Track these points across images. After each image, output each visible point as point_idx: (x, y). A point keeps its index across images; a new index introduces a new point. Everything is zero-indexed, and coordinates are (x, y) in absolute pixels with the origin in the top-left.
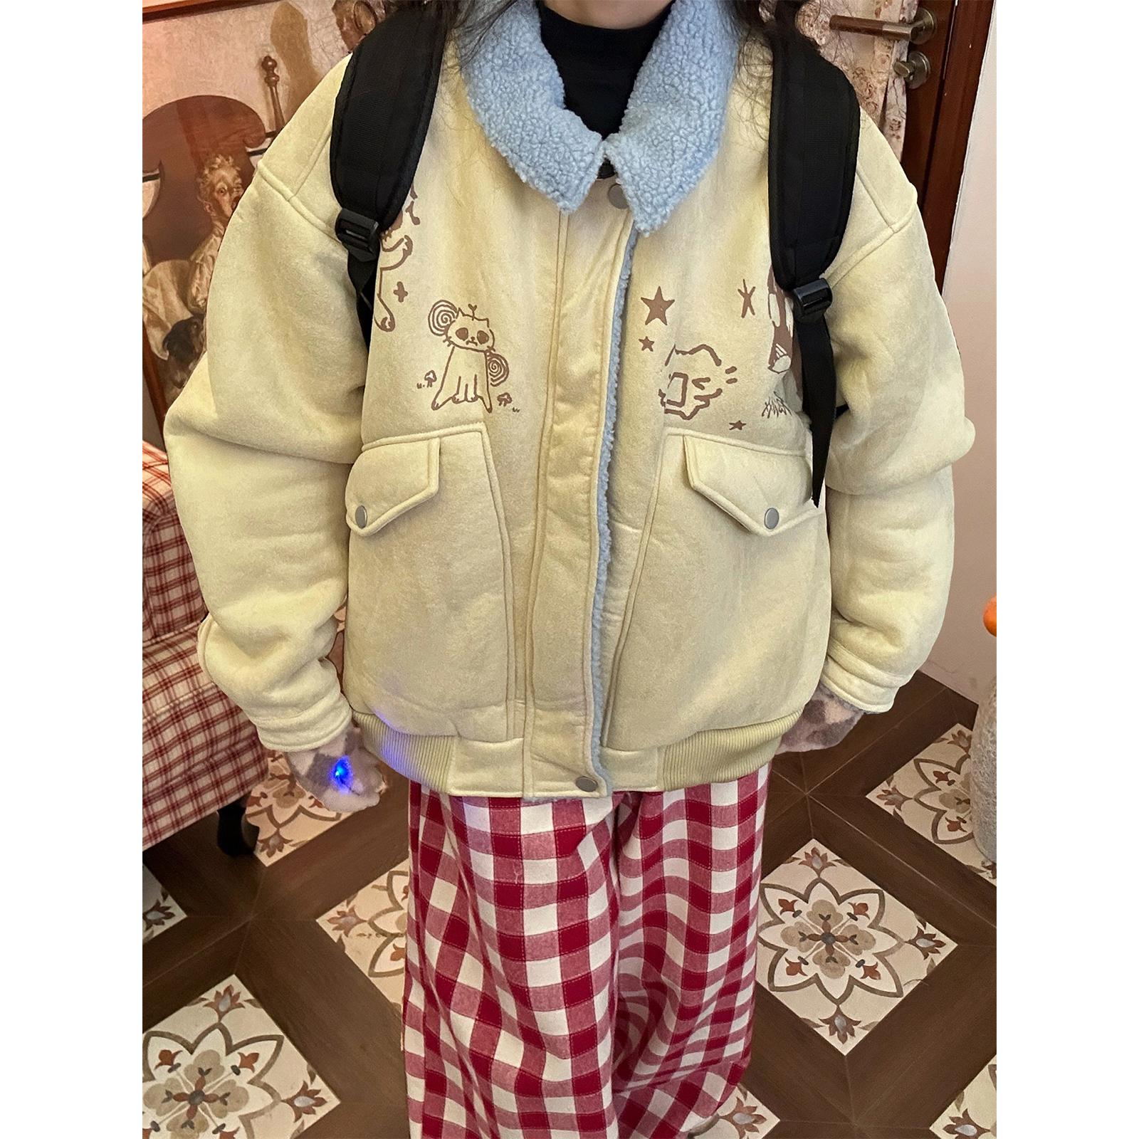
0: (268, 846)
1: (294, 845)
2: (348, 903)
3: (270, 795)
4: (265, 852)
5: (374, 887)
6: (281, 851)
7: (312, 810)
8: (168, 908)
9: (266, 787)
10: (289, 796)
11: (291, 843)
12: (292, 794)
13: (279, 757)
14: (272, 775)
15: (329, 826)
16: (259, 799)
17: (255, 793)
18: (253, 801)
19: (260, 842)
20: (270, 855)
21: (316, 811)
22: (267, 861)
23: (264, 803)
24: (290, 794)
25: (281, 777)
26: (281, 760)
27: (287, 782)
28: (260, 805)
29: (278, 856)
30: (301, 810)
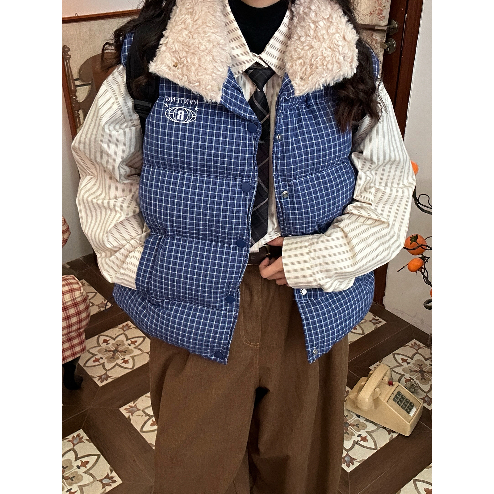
0: (101, 379)
1: (112, 379)
2: (134, 402)
3: (104, 358)
4: (100, 381)
5: (145, 397)
7: (121, 365)
9: (103, 355)
12: (114, 358)
13: (110, 343)
14: (105, 350)
15: (129, 372)
16: (99, 359)
17: (98, 357)
18: (97, 360)
19: (98, 376)
20: (102, 382)
21: (124, 365)
22: (100, 384)
23: (101, 361)
24: (113, 358)
25: (110, 351)
26: (110, 344)
27: (112, 353)
28: (99, 362)
29: (105, 382)
30: (117, 364)
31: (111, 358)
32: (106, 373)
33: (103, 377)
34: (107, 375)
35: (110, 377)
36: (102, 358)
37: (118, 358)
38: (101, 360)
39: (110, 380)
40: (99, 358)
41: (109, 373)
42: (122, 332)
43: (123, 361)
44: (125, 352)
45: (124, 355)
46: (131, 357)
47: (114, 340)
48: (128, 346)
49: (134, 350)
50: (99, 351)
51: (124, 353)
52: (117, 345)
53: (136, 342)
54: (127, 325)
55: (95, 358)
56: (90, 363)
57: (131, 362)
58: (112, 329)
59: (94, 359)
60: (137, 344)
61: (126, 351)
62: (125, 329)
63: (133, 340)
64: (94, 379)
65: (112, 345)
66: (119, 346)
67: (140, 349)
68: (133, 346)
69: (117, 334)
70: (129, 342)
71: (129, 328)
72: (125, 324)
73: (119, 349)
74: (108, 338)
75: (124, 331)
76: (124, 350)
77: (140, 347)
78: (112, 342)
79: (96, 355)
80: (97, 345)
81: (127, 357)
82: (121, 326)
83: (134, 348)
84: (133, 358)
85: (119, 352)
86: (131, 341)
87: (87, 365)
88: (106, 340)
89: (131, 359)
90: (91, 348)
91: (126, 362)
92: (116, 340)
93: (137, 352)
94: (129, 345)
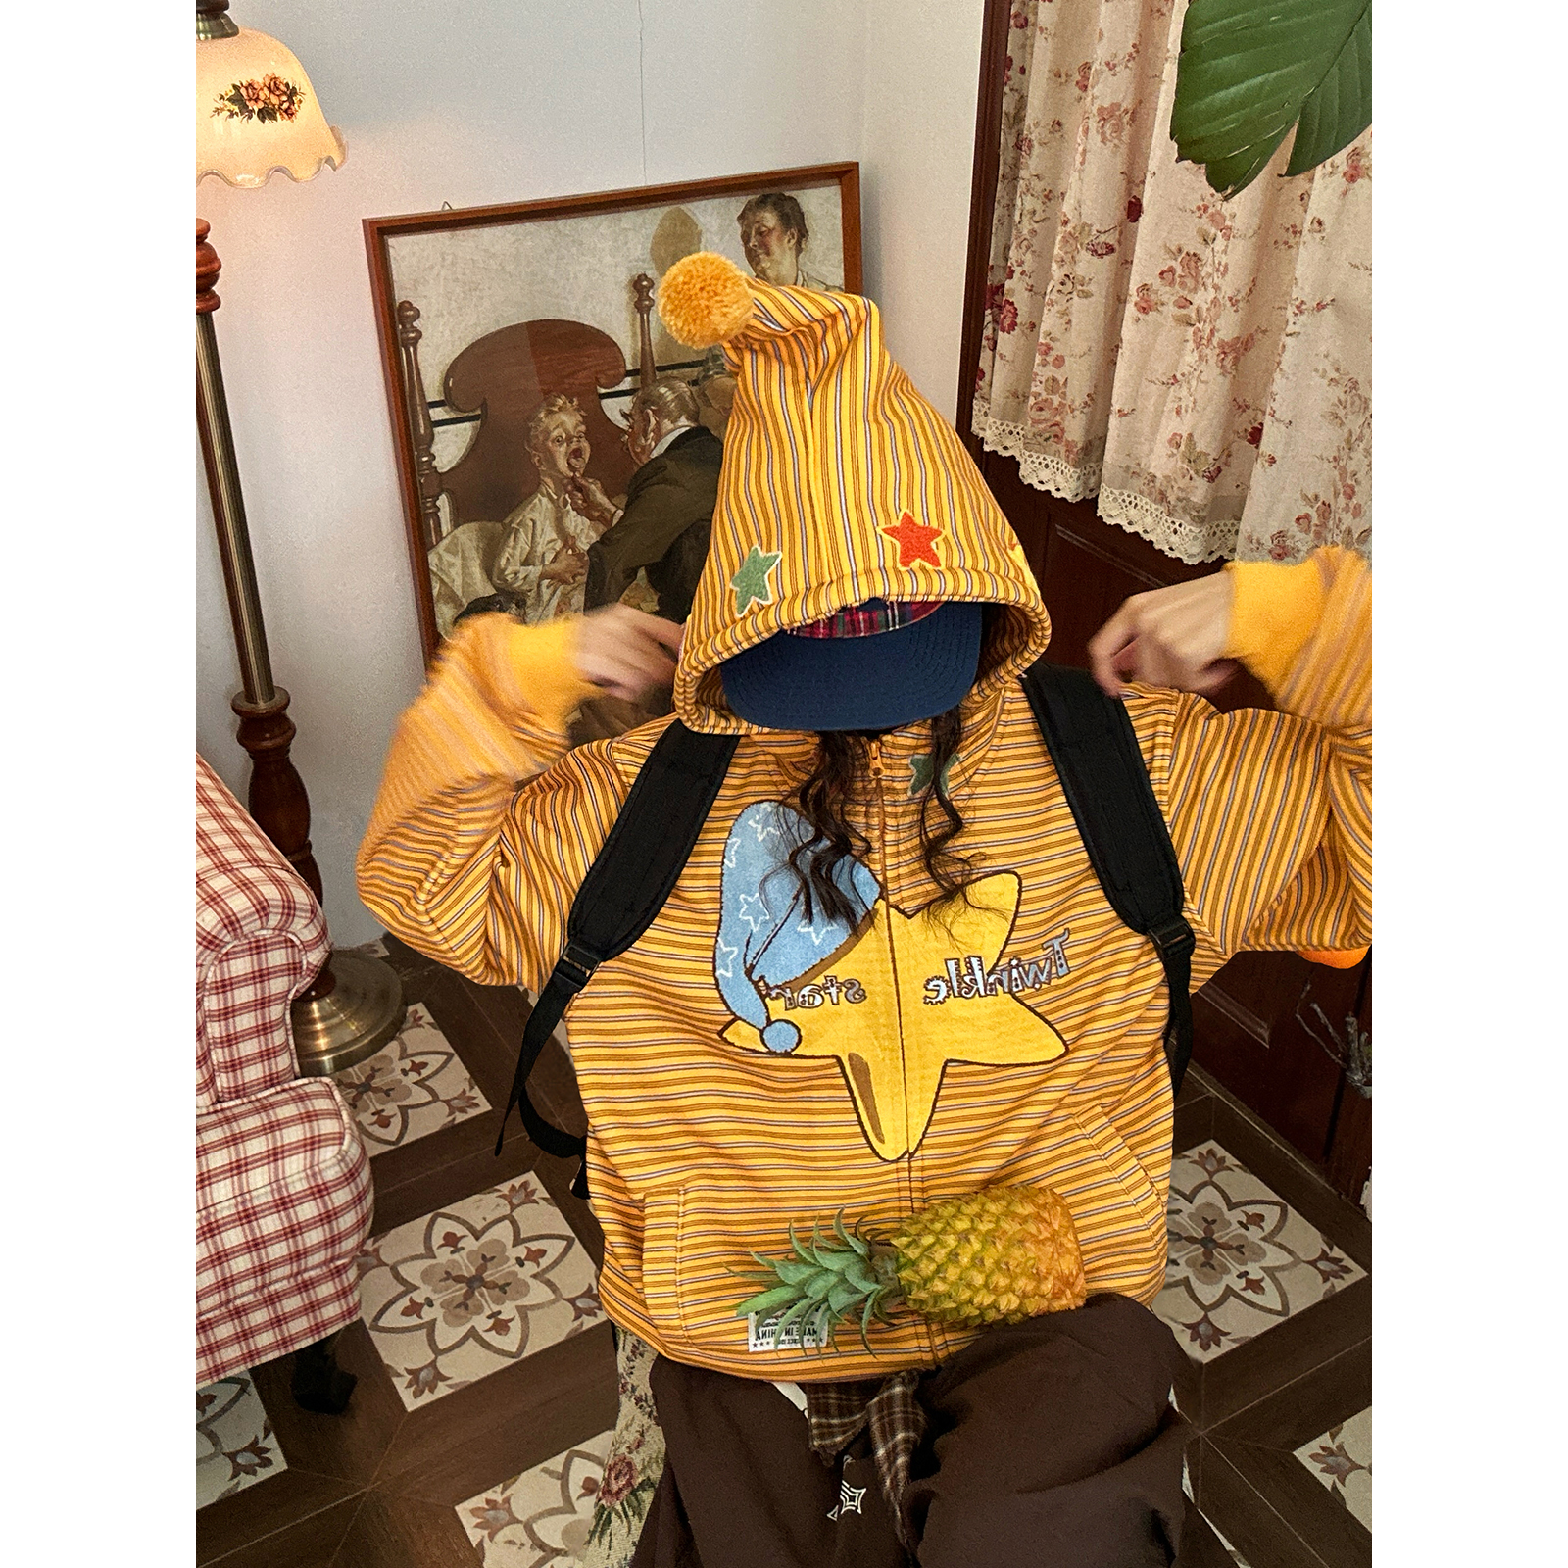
0: (417, 1382)
1: (450, 1386)
2: (504, 1489)
3: (437, 1304)
4: (412, 1388)
5: (545, 1470)
6: (432, 1391)
7: (488, 1337)
8: (267, 1451)
9: (435, 1291)
10: (461, 1312)
11: (449, 1382)
12: (467, 1308)
13: (462, 1248)
14: (447, 1273)
15: (505, 1365)
16: (421, 1306)
17: (419, 1297)
18: (414, 1309)
19: (409, 1372)
20: (417, 1395)
21: (492, 1338)
22: (411, 1404)
23: (428, 1314)
24: (464, 1307)
25: (459, 1279)
26: (463, 1253)
27: (463, 1288)
28: (421, 1318)
29: (427, 1398)
30: (473, 1333)
31: (458, 1306)
32: (433, 1364)
33: (423, 1374)
34: (436, 1368)
35: (446, 1379)
36: (430, 1303)
37: (479, 1310)
38: (426, 1307)
39: (443, 1390)
40: (421, 1301)
41: (444, 1364)
42: (507, 1210)
43: (492, 1321)
44: (502, 1289)
45: (498, 1301)
46: (518, 1308)
47: (477, 1239)
48: (517, 1268)
49: (532, 1282)
50: (426, 1275)
51: (500, 1293)
52: (484, 1257)
53: (542, 1253)
54: (525, 1185)
55: (411, 1300)
56: (393, 1318)
57: (516, 1327)
58: (476, 1197)
59: (408, 1304)
60: (545, 1262)
61: (508, 1284)
62: (515, 1201)
63: (535, 1245)
64: (395, 1380)
65: (471, 1254)
66: (489, 1264)
67: (549, 1284)
68: (531, 1268)
69: (489, 1221)
70: (521, 1251)
71: (529, 1198)
72: (517, 1182)
73: (488, 1276)
74: (459, 1230)
75: (513, 1208)
76: (501, 1282)
77: (549, 1276)
78: (469, 1243)
79: (416, 1288)
80: (422, 1250)
81: (508, 1310)
82: (505, 1187)
83: (535, 1276)
84: (523, 1312)
85: (485, 1284)
86: (529, 1249)
87: (381, 1323)
88: (454, 1234)
89: (518, 1320)
90: (405, 1261)
91: (501, 1326)
92: (484, 1239)
93: (539, 1293)
94: (521, 1263)
